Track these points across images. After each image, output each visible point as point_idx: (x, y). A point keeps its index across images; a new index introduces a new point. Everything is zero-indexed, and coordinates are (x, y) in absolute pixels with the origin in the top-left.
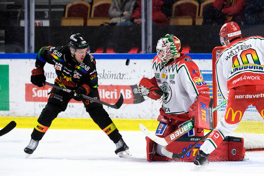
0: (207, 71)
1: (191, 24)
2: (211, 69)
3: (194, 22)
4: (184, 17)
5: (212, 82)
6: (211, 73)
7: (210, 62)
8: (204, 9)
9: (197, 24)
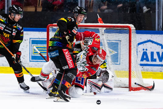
0: (44, 39)
1: (34, 11)
2: (46, 38)
3: (36, 10)
4: (30, 6)
5: (46, 45)
6: (46, 40)
7: (45, 33)
8: (42, 2)
9: (38, 11)
